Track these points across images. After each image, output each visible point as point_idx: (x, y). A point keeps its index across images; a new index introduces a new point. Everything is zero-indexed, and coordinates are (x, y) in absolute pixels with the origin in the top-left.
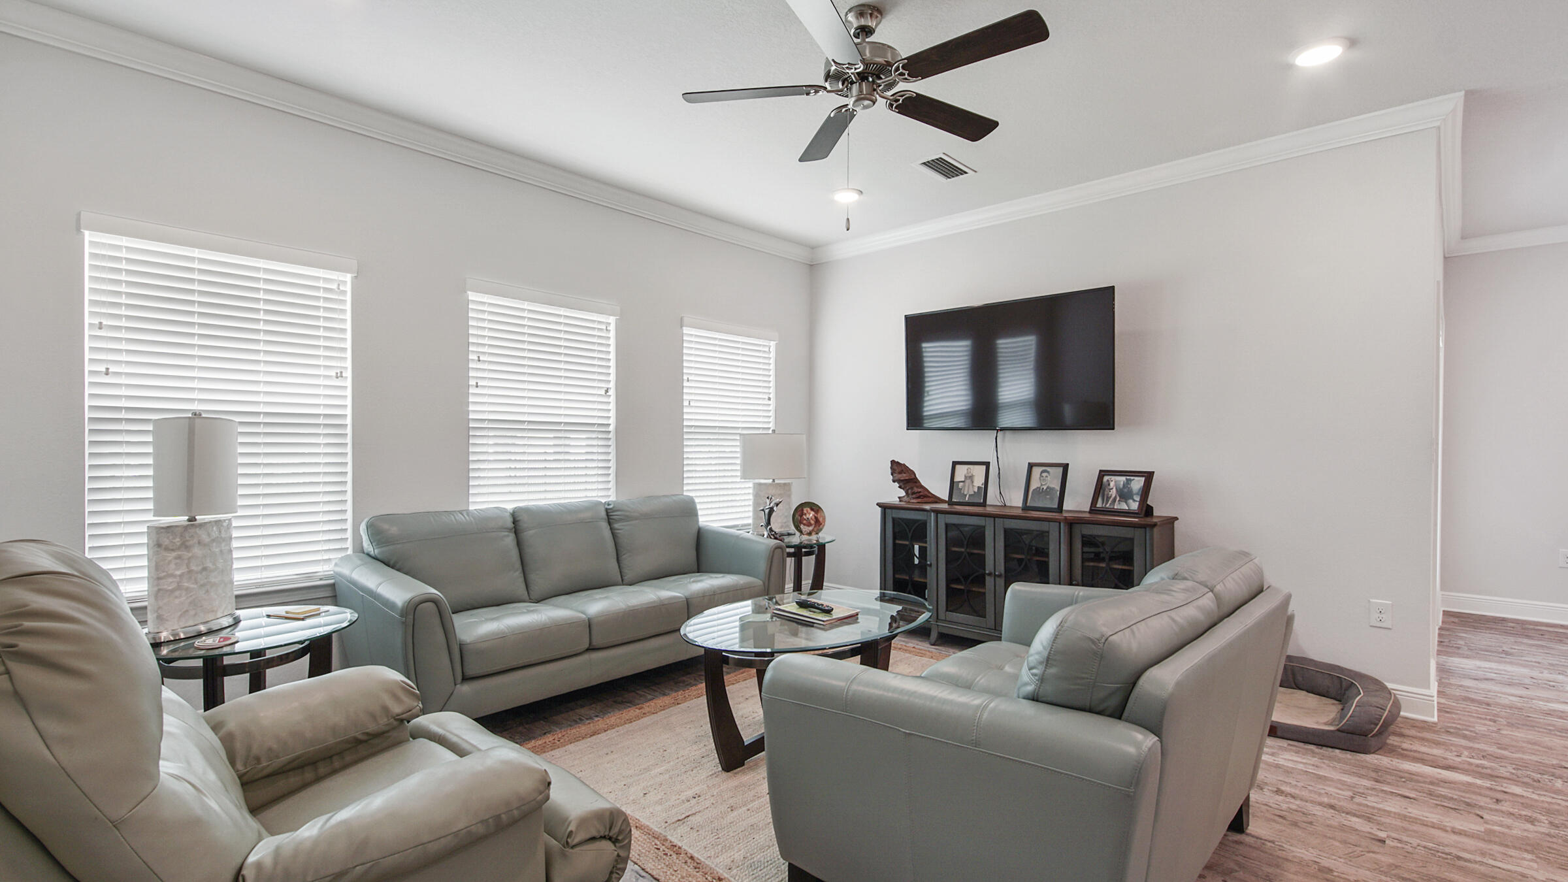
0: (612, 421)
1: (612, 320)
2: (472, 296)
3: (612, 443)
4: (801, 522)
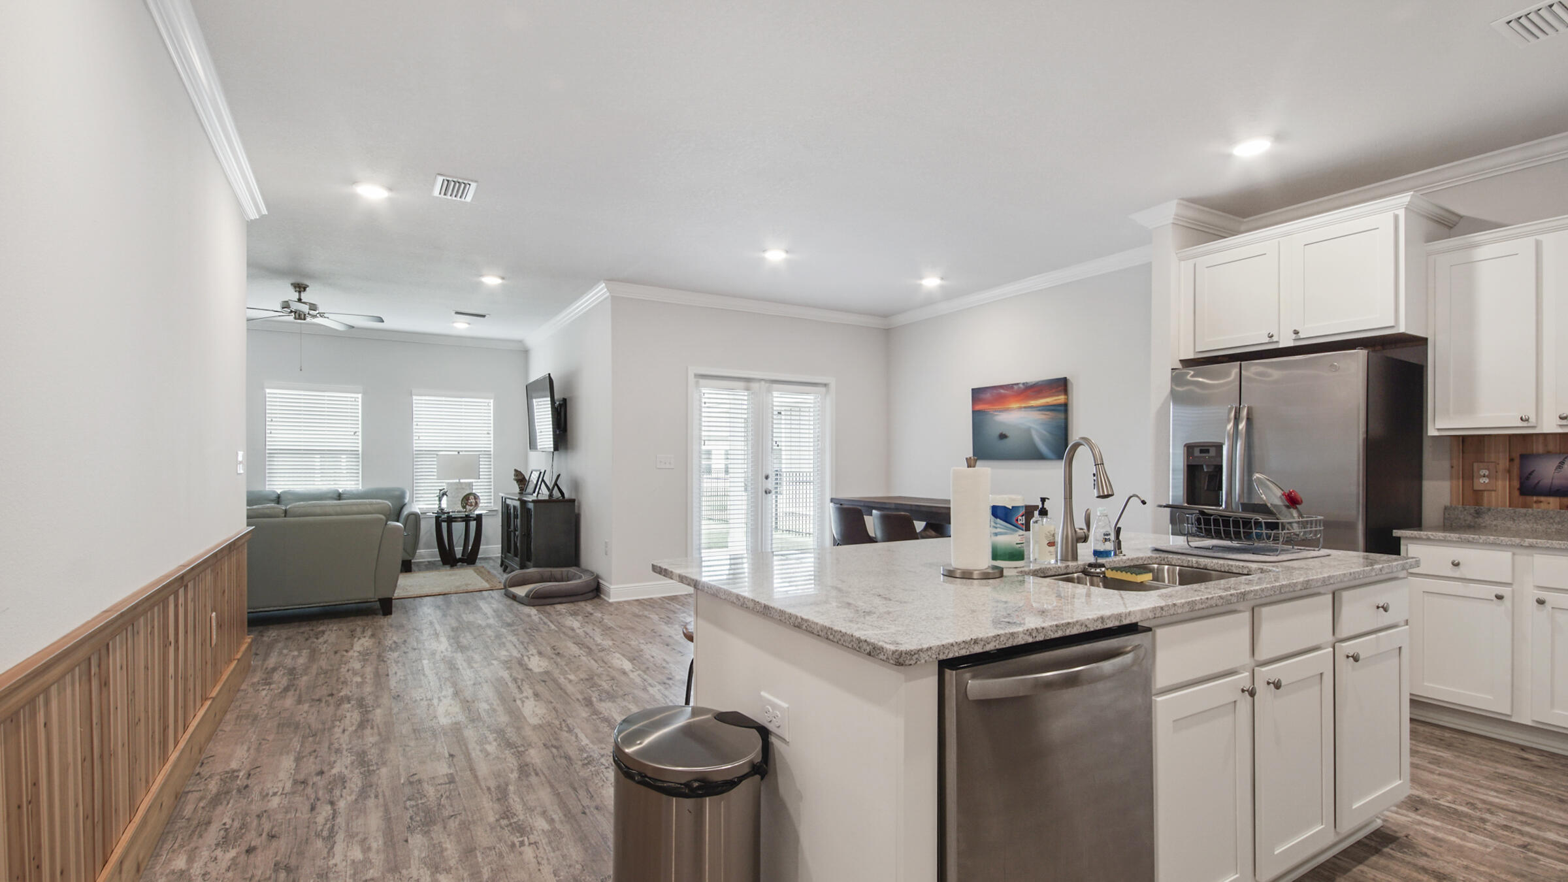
0: (360, 449)
1: (360, 396)
2: (268, 391)
3: (360, 460)
4: (467, 504)
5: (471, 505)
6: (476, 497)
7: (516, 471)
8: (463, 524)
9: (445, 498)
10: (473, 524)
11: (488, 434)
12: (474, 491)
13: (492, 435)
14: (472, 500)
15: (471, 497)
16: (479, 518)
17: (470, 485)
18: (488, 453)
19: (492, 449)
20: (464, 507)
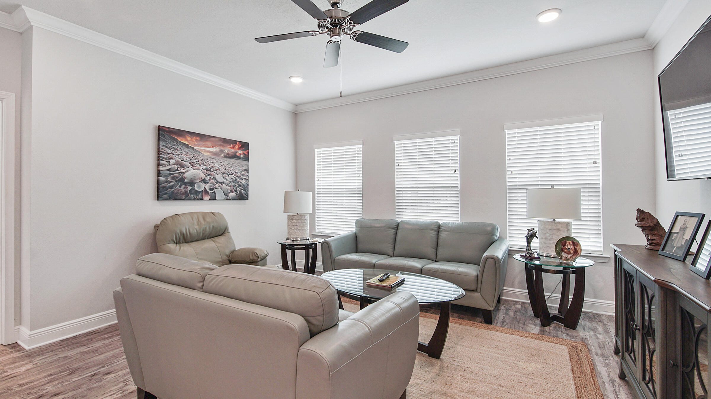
5: (569, 253)
6: (575, 243)
7: (639, 211)
8: (560, 276)
9: (535, 240)
10: (573, 278)
11: (595, 163)
12: (573, 236)
13: (600, 165)
14: (569, 246)
15: (569, 242)
16: (580, 272)
17: (568, 224)
18: (593, 187)
19: (601, 182)
20: (559, 254)
